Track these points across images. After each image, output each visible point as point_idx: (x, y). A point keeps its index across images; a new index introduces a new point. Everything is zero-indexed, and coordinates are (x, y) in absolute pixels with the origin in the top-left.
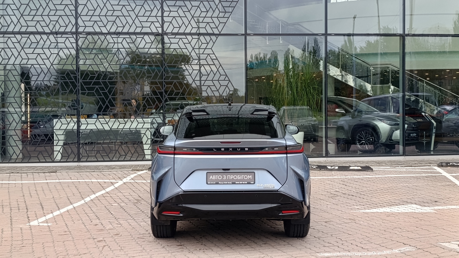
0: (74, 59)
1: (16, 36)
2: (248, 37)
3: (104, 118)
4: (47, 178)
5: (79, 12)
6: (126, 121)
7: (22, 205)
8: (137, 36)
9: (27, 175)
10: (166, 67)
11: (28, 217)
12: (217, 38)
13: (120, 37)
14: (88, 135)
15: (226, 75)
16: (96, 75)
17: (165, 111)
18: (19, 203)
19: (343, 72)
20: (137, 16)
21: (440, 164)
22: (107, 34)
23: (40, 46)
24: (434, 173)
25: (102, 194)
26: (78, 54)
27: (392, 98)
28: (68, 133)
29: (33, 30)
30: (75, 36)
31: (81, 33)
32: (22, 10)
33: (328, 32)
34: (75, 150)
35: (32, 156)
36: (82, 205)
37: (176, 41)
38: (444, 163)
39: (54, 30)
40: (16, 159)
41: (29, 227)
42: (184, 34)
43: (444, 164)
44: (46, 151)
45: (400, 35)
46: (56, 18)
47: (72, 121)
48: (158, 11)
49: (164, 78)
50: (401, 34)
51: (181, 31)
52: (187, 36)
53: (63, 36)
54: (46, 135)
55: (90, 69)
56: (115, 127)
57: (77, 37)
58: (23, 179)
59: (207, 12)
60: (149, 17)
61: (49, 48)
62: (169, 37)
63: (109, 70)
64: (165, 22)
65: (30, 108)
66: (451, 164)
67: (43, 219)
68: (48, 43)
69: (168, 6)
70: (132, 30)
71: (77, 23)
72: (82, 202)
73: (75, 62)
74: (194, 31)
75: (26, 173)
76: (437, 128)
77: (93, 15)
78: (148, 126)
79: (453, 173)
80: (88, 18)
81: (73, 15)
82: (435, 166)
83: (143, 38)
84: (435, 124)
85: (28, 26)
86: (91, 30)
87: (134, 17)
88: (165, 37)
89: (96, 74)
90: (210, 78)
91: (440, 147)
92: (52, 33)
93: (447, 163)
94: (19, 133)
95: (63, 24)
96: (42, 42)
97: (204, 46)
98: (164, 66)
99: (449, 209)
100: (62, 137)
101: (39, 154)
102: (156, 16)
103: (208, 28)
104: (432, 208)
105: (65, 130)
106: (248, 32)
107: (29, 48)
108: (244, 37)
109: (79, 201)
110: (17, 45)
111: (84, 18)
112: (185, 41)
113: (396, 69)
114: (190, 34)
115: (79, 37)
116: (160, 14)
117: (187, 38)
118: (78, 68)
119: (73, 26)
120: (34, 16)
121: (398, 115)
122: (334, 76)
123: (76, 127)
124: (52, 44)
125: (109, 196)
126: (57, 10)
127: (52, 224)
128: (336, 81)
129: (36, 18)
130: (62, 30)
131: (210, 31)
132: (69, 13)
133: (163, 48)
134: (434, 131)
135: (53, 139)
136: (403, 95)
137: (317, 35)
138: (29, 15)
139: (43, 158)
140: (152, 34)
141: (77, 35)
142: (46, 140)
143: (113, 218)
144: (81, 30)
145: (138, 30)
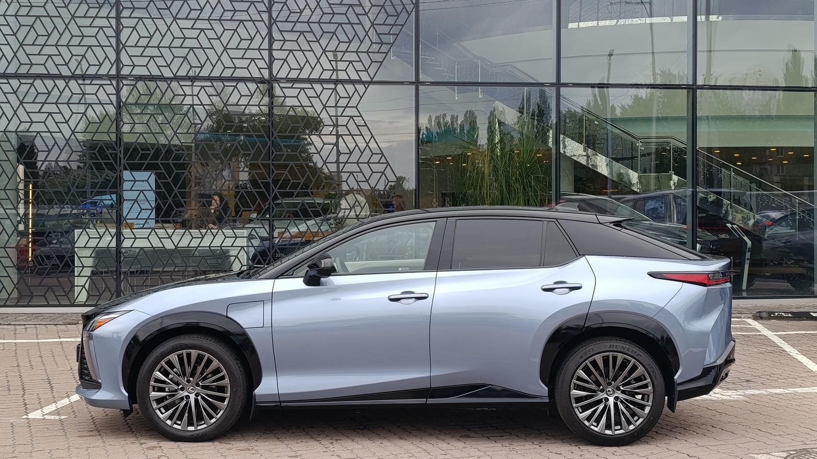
0: (113, 123)
1: (10, 81)
2: (421, 87)
3: (164, 228)
4: (61, 334)
5: (123, 40)
6: (203, 234)
7: (15, 383)
8: (226, 84)
9: (26, 328)
10: (275, 138)
11: (25, 404)
12: (366, 89)
13: (194, 85)
14: (136, 258)
15: (382, 154)
16: (152, 152)
17: (273, 217)
18: (10, 379)
19: (590, 150)
20: (225, 49)
21: (758, 314)
22: (172, 79)
23: (52, 99)
24: (747, 330)
26: (120, 113)
27: (675, 197)
28: (100, 254)
29: (41, 70)
30: (114, 82)
31: (125, 77)
32: (21, 36)
33: (562, 81)
34: (113, 285)
35: (34, 294)
37: (294, 92)
38: (765, 313)
39: (78, 72)
40: (7, 300)
41: (27, 421)
42: (308, 80)
43: (764, 315)
44: (61, 285)
45: (687, 87)
46: (81, 51)
47: (107, 233)
48: (264, 39)
49: (272, 157)
50: (688, 85)
51: (304, 75)
53: (93, 82)
54: (61, 258)
55: (141, 140)
56: (184, 243)
57: (118, 84)
58: (18, 336)
59: (350, 42)
60: (246, 50)
61: (68, 103)
62: (282, 85)
63: (175, 142)
64: (275, 59)
65: (32, 208)
66: (776, 314)
67: (52, 407)
68: (67, 93)
69: (281, 31)
70: (216, 73)
71: (118, 59)
73: (113, 129)
74: (326, 75)
75: (24, 325)
76: (752, 250)
77: (147, 46)
78: (243, 242)
79: (779, 331)
80: (138, 51)
81: (112, 46)
82: (749, 318)
83: (235, 87)
84: (749, 243)
85: (32, 64)
86: (143, 72)
87: (220, 49)
88: (276, 85)
89: (151, 149)
90: (354, 158)
91: (758, 284)
92: (74, 77)
93: (770, 313)
94: (13, 253)
95: (93, 61)
96: (56, 92)
97: (343, 102)
98: (272, 137)
99: (771, 395)
100: (89, 262)
101: (47, 291)
102: (259, 49)
103: (351, 70)
104: (741, 392)
105: (95, 248)
106: (422, 79)
107: (33, 102)
108: (413, 87)
110: (12, 97)
111: (132, 51)
112: (311, 93)
113: (682, 146)
115: (122, 85)
116: (266, 45)
117: (313, 88)
118: (120, 140)
119: (112, 65)
120: (43, 46)
121: (685, 227)
122: (573, 158)
123: (113, 244)
124: (74, 95)
126: (83, 36)
127: (67, 417)
128: (577, 165)
129: (47, 50)
130: (92, 71)
131: (354, 76)
133: (271, 105)
134: (748, 255)
135: (74, 264)
136: (693, 192)
137: (542, 84)
138: (33, 44)
139: (54, 297)
140: (252, 80)
141: (118, 80)
142: (61, 266)
144: (125, 71)
145: (228, 73)
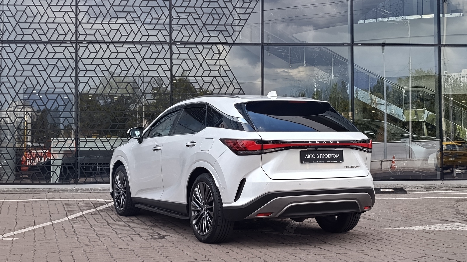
0: (73, 70)
1: (11, 45)
2: (265, 47)
5: (80, 19)
8: (143, 46)
12: (231, 48)
15: (241, 88)
19: (372, 95)
20: (143, 24)
22: (110, 43)
25: (91, 212)
26: (78, 64)
29: (30, 38)
30: (74, 45)
31: (81, 42)
32: (17, 18)
33: (355, 42)
36: (63, 222)
37: (186, 50)
39: (52, 39)
40: (8, 180)
42: (194, 43)
46: (54, 26)
48: (167, 18)
49: (172, 91)
50: (435, 44)
51: (192, 40)
52: (198, 46)
56: (117, 145)
57: (77, 46)
58: (7, 198)
59: (220, 19)
60: (156, 24)
61: (46, 58)
62: (178, 46)
64: (174, 30)
68: (45, 52)
69: (177, 13)
70: (137, 39)
71: (77, 31)
72: (66, 219)
74: (205, 40)
77: (94, 23)
80: (89, 26)
81: (73, 23)
83: (149, 47)
85: (24, 35)
86: (92, 38)
87: (139, 24)
88: (174, 47)
90: (223, 91)
92: (50, 42)
94: (11, 151)
95: (62, 32)
96: (38, 52)
97: (216, 56)
102: (164, 24)
103: (221, 36)
105: (62, 148)
106: (265, 42)
107: (25, 58)
108: (260, 46)
109: (61, 218)
110: (12, 55)
111: (85, 26)
112: (196, 51)
114: (201, 43)
115: (79, 47)
116: (168, 21)
117: (197, 48)
119: (73, 34)
120: (31, 23)
123: (73, 145)
124: (49, 54)
125: (98, 213)
126: (55, 17)
127: (18, 239)
129: (33, 26)
130: (61, 38)
131: (223, 40)
132: (68, 20)
138: (25, 22)
140: (160, 43)
141: (77, 44)
143: (93, 234)
144: (81, 38)
145: (144, 39)
